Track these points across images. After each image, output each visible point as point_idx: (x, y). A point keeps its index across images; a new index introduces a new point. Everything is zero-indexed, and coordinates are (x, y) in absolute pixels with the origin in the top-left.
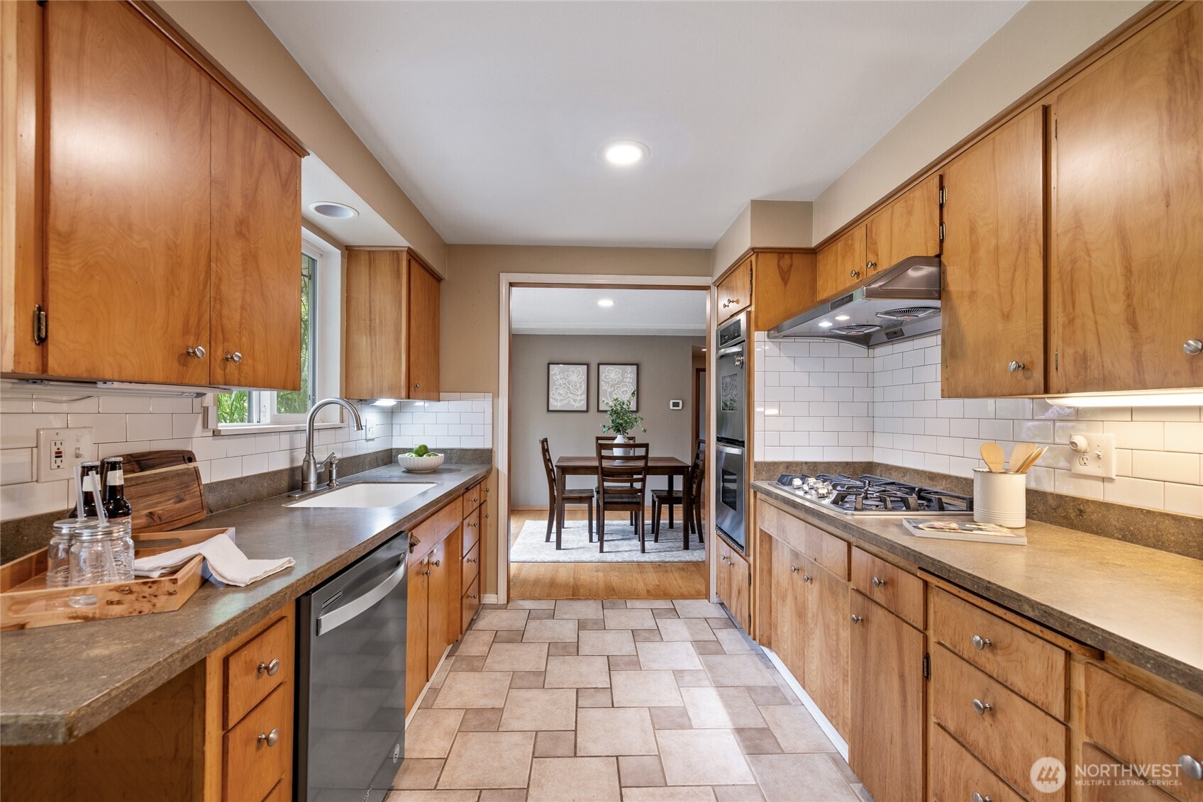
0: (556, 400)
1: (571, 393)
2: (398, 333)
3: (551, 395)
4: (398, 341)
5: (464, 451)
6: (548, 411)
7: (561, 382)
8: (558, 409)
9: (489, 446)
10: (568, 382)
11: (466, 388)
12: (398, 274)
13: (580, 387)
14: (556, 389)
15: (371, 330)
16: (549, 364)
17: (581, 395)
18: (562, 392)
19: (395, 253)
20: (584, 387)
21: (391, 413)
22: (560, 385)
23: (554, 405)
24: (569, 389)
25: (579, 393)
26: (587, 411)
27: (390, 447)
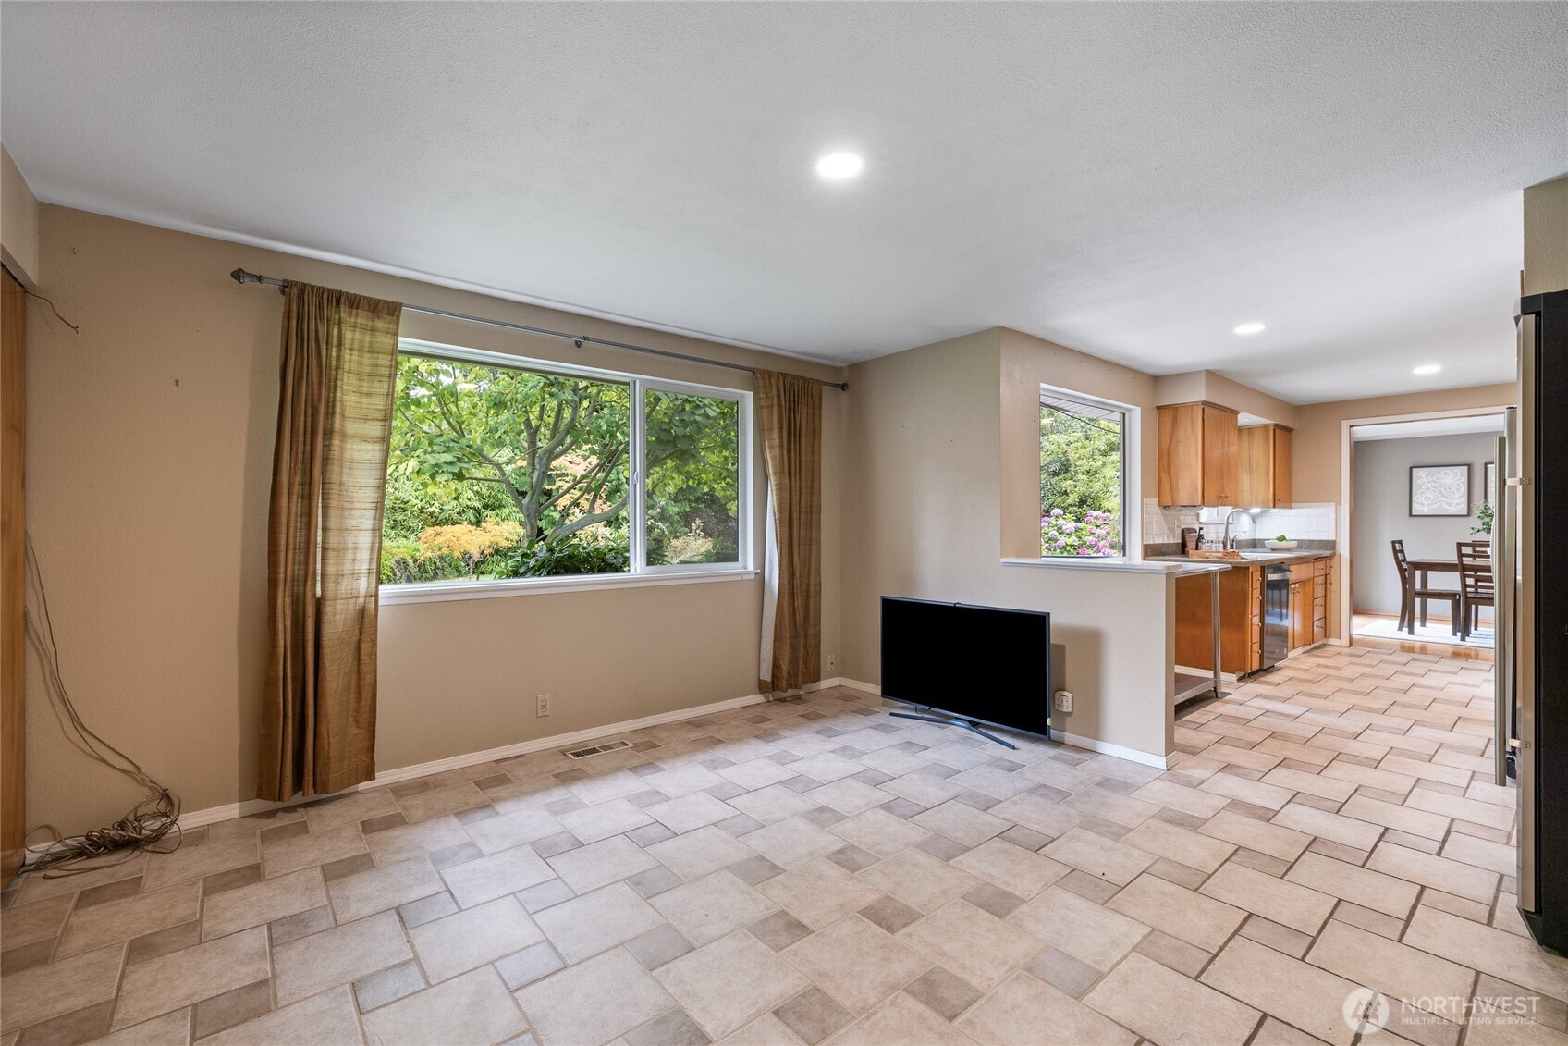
0: (1423, 505)
1: (1443, 496)
2: (1268, 471)
3: (1414, 499)
4: (1267, 475)
5: (1312, 542)
6: (1411, 515)
7: (1429, 485)
8: (1425, 513)
9: (1334, 539)
10: (1440, 485)
11: (1312, 498)
12: (1268, 439)
13: (1458, 490)
14: (1422, 493)
15: (1250, 471)
16: (1411, 468)
17: (1459, 498)
18: (1429, 496)
19: (1266, 428)
20: (1464, 489)
21: (1254, 519)
22: (1428, 489)
23: (1417, 509)
24: (1440, 492)
25: (1457, 496)
26: (1469, 515)
27: (1253, 538)
